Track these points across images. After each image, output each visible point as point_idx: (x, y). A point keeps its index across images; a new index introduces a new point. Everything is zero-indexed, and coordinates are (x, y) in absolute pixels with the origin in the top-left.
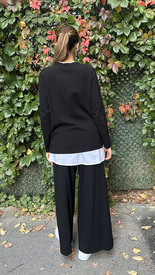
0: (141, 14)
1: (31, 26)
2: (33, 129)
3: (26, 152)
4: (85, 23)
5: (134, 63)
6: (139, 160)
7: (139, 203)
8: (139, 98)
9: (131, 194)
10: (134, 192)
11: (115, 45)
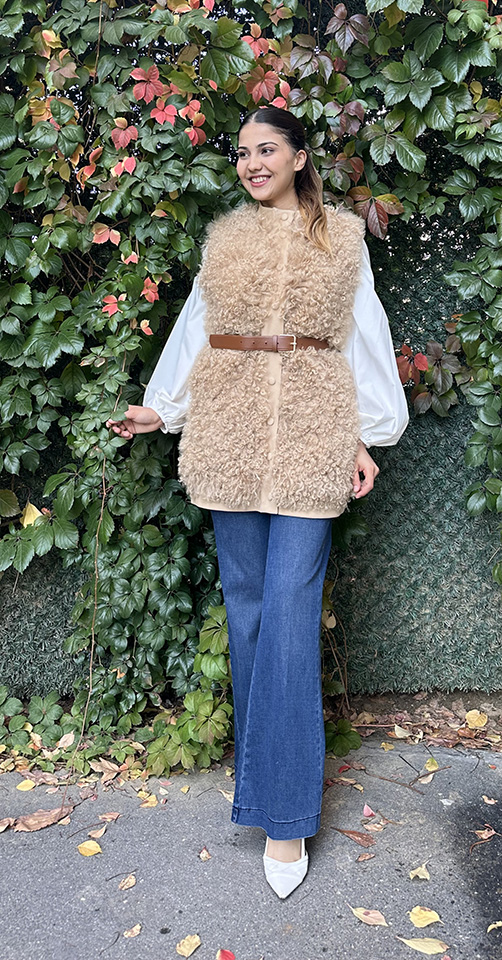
0: (471, 34)
1: (80, 49)
2: (57, 421)
3: (20, 516)
4: (273, 52)
5: (442, 201)
6: (463, 573)
7: (457, 745)
8: (462, 330)
9: (427, 710)
10: (441, 704)
11: (377, 138)
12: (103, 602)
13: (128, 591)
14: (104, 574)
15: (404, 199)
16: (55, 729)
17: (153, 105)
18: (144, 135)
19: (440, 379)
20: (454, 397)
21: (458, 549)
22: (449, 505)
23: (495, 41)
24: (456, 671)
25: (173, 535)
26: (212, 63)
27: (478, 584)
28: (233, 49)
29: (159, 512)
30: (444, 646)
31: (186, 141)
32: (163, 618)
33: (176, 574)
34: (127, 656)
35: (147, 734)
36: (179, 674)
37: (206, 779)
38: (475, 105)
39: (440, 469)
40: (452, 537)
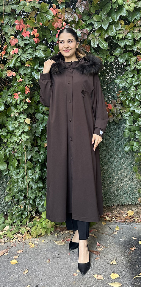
0: (119, 5)
4: (60, 13)
5: (113, 57)
6: (125, 169)
7: (125, 222)
8: (121, 97)
9: (116, 211)
10: (120, 209)
11: (93, 39)
12: (15, 186)
13: (23, 182)
14: (15, 177)
15: (102, 57)
16: (3, 225)
17: (22, 31)
18: (20, 41)
19: (116, 111)
20: (120, 116)
21: (123, 162)
22: (120, 149)
23: (127, 7)
24: (124, 199)
25: (36, 164)
26: (40, 17)
27: (130, 172)
28: (47, 12)
29: (31, 158)
30: (120, 192)
31: (33, 42)
32: (34, 189)
33: (37, 176)
34: (24, 201)
35: (31, 225)
36: (40, 206)
37: (50, 237)
38: (122, 27)
39: (117, 138)
40: (121, 159)
